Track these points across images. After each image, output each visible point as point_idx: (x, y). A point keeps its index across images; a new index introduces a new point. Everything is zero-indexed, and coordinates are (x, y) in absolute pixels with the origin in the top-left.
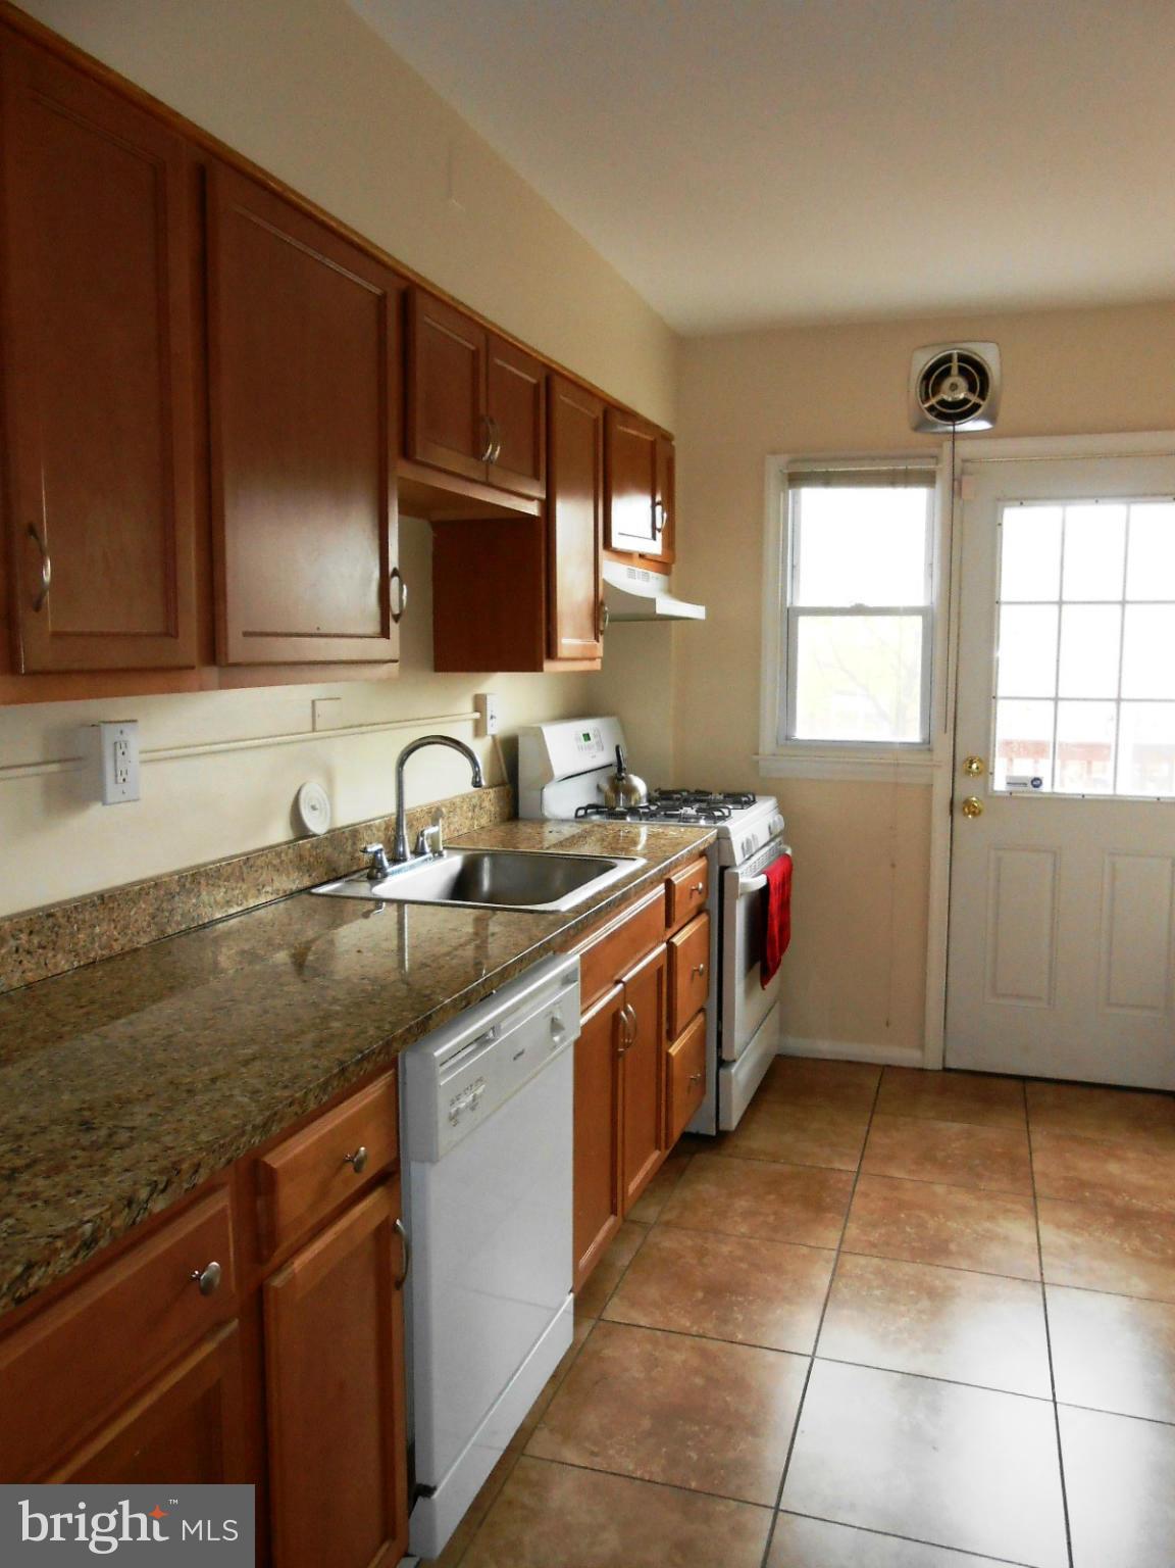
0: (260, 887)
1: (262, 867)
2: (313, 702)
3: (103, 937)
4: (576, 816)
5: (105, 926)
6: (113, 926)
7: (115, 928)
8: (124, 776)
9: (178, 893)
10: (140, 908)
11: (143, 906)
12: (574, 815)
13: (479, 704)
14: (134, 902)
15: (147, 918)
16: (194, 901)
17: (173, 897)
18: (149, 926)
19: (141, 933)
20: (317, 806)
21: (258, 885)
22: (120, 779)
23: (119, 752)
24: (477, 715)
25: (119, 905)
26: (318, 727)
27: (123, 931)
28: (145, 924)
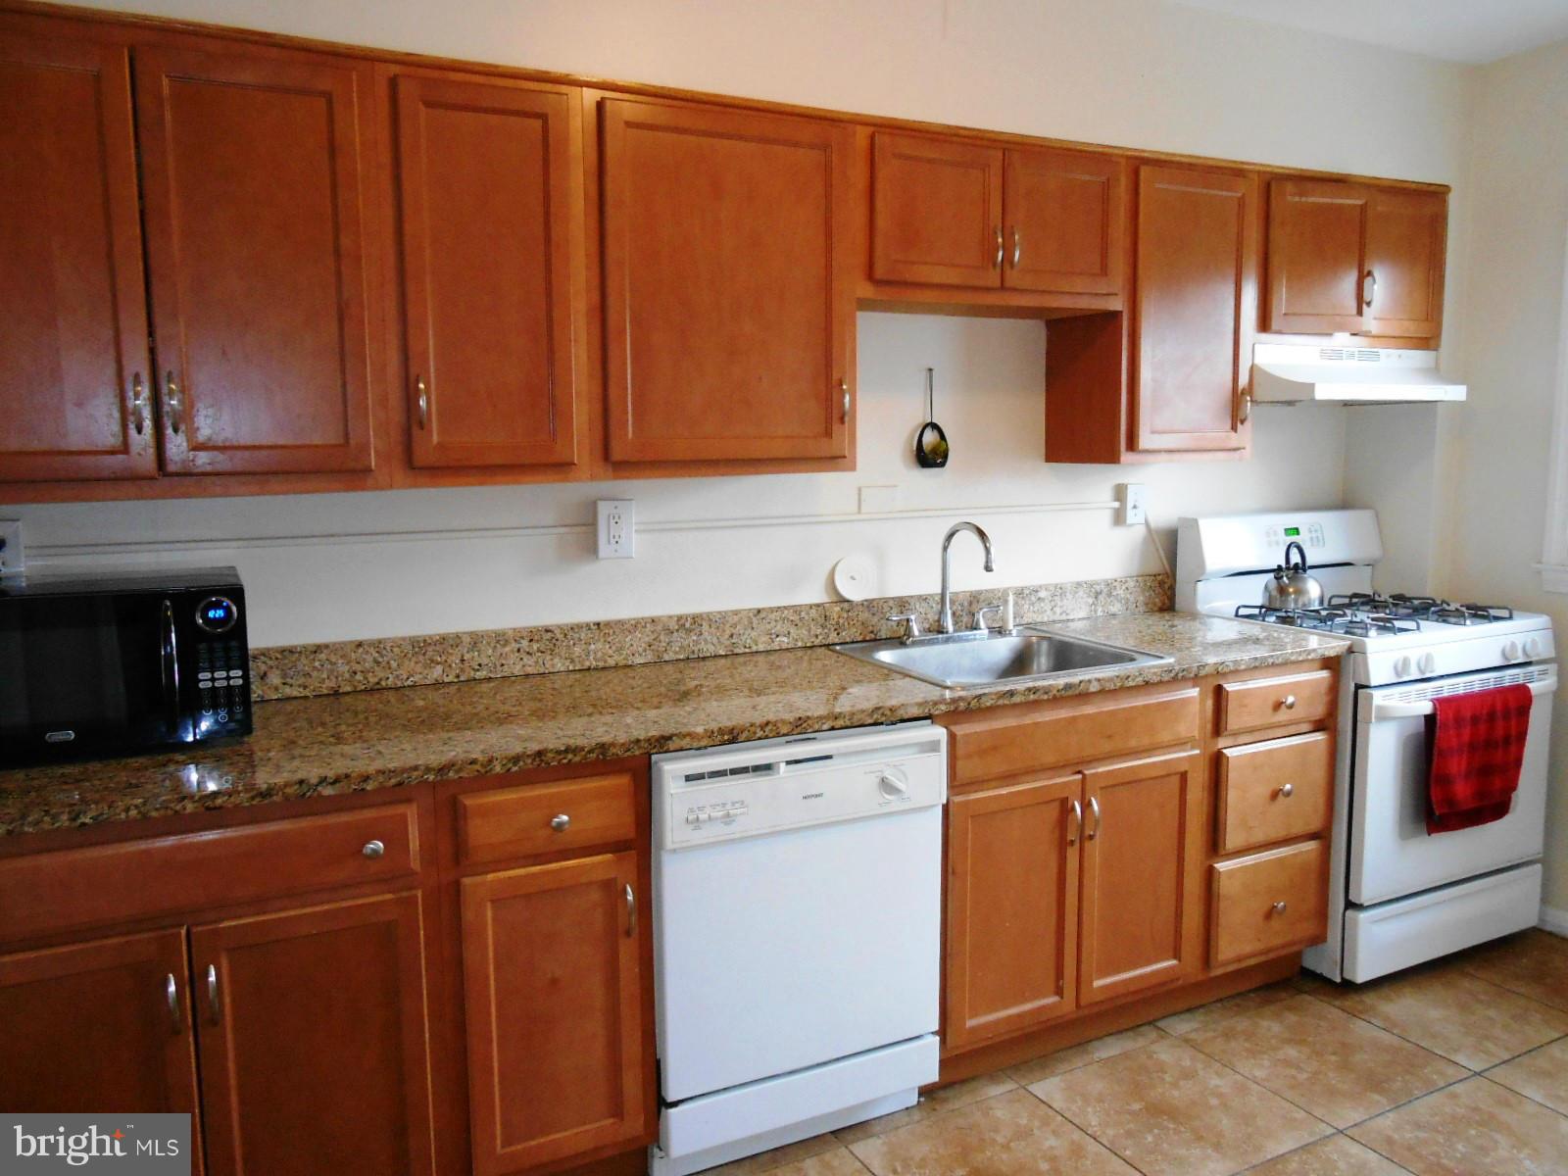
0: (774, 636)
1: (776, 621)
2: (860, 490)
3: (600, 652)
4: (1237, 615)
5: (600, 645)
6: (607, 646)
7: (610, 647)
8: (617, 539)
9: (677, 631)
10: (636, 637)
11: (640, 635)
12: (1234, 613)
13: (1120, 493)
14: (630, 632)
15: (643, 645)
16: (695, 638)
17: (672, 633)
18: (645, 651)
19: (637, 655)
20: (856, 577)
21: (771, 634)
22: (613, 541)
23: (612, 522)
24: (1117, 504)
25: (614, 632)
26: (863, 511)
27: (619, 650)
28: (640, 649)
